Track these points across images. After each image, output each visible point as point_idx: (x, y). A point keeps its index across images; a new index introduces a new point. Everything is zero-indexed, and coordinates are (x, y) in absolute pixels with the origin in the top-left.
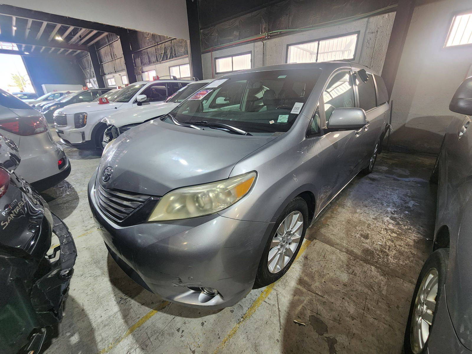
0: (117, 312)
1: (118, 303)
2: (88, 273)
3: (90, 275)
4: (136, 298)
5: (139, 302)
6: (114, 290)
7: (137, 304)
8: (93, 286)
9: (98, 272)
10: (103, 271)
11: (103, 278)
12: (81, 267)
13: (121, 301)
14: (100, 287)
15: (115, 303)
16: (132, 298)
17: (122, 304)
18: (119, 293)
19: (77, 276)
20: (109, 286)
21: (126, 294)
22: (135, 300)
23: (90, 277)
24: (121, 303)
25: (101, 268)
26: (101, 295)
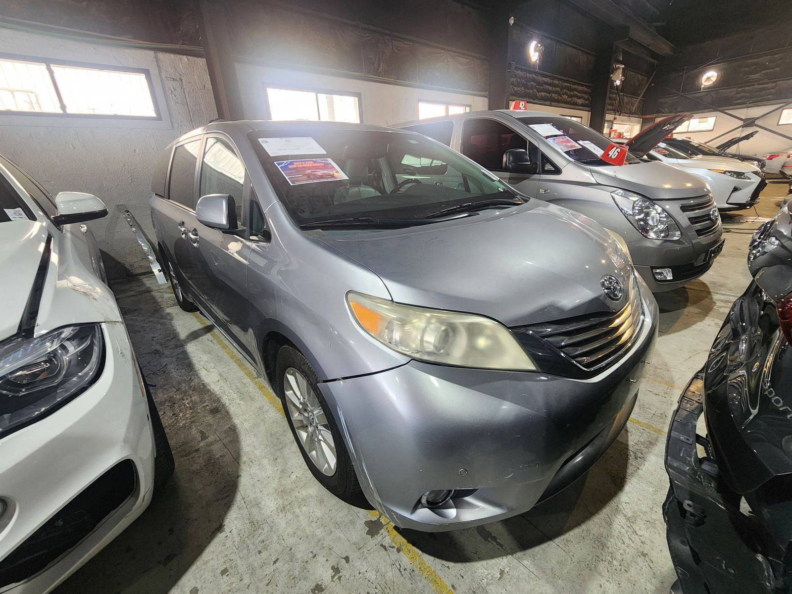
0: (655, 455)
1: (644, 458)
2: (633, 545)
3: (633, 536)
4: (624, 442)
5: (628, 437)
6: (632, 475)
7: (630, 438)
8: (646, 512)
9: (619, 522)
10: (611, 514)
11: (624, 505)
12: (628, 575)
13: (640, 457)
14: (641, 498)
15: (647, 464)
16: (627, 445)
17: (642, 454)
18: (632, 464)
19: (652, 565)
20: (630, 485)
21: (628, 455)
22: (627, 441)
23: (636, 532)
24: (642, 456)
25: (610, 524)
26: (651, 489)
